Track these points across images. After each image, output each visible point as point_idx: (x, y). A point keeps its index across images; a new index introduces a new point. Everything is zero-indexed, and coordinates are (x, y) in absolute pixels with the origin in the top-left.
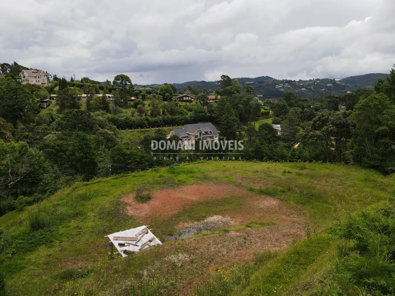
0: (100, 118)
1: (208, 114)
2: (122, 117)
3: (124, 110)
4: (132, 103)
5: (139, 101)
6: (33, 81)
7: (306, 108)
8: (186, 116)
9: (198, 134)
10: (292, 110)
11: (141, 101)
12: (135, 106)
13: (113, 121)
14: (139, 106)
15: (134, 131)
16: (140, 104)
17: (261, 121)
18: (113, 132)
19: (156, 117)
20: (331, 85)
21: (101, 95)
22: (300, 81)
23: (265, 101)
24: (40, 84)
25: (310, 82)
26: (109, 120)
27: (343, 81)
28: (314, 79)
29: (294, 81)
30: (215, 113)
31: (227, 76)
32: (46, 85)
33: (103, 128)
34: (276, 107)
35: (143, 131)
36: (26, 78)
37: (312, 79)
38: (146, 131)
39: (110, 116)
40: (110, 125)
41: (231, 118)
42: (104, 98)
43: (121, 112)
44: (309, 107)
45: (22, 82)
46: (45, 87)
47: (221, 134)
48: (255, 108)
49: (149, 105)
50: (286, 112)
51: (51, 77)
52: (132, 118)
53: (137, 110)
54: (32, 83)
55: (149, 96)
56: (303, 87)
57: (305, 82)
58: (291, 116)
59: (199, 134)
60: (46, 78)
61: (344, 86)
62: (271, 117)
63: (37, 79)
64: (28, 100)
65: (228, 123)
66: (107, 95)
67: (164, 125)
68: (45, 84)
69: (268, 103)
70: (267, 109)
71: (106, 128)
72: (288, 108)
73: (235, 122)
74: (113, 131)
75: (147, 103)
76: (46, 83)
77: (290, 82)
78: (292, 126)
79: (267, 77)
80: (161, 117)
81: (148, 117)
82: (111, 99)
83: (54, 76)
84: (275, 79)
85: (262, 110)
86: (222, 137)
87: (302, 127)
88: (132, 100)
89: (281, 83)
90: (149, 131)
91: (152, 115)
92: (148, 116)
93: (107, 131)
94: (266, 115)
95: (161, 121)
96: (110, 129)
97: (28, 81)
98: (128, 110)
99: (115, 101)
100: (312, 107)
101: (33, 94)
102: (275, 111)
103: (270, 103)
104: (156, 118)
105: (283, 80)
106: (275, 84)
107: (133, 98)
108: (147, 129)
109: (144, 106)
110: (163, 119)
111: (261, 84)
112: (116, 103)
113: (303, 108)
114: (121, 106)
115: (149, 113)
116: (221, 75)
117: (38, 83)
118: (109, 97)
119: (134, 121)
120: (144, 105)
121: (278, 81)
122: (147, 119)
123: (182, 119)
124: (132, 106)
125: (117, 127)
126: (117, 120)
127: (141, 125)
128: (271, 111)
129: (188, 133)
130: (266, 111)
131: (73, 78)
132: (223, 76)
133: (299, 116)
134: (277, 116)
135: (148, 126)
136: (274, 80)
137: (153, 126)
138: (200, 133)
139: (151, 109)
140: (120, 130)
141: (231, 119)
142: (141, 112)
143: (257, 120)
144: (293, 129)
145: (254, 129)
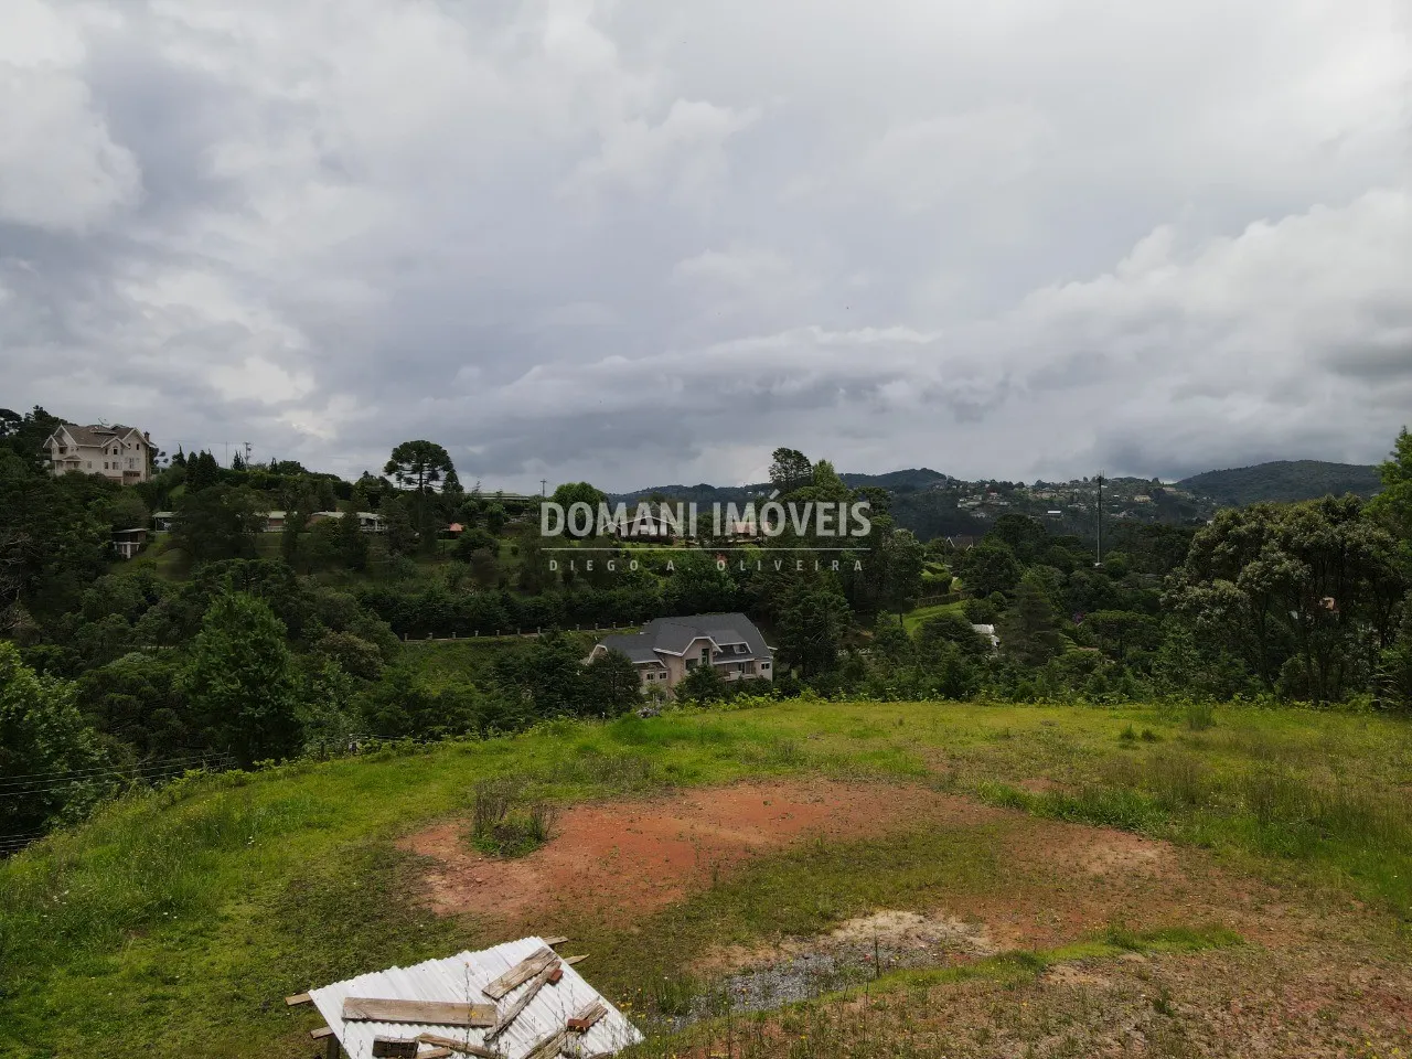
0: (332, 594)
1: (731, 585)
2: (414, 592)
3: (422, 569)
4: (453, 544)
5: (480, 535)
6: (93, 464)
7: (1079, 568)
8: (650, 591)
9: (698, 654)
10: (1028, 574)
11: (487, 534)
12: (463, 553)
13: (381, 606)
14: (476, 553)
15: (456, 645)
16: (480, 546)
17: (921, 611)
18: (375, 646)
19: (539, 593)
20: (1148, 498)
21: (339, 515)
22: (1040, 486)
23: (932, 543)
24: (118, 473)
25: (1077, 490)
26: (365, 603)
27: (1186, 484)
28: (1085, 479)
29: (1021, 485)
30: (758, 582)
31: (796, 452)
32: (142, 478)
33: (339, 629)
34: (973, 563)
35: (490, 644)
36: (69, 454)
37: (1082, 480)
38: (501, 644)
39: (368, 587)
40: (370, 618)
41: (818, 595)
42: (350, 523)
43: (412, 576)
44: (1088, 564)
45: (52, 467)
46: (136, 486)
47: (779, 658)
48: (901, 562)
49: (515, 552)
50: (1012, 580)
51: (166, 461)
52: (453, 598)
53: (468, 567)
54: (88, 472)
55: (514, 521)
56: (1051, 504)
57: (1056, 487)
58: (1034, 590)
59: (701, 653)
60: (142, 455)
61: (1193, 502)
62: (956, 599)
63: (110, 458)
64: (66, 527)
65: (808, 611)
66: (363, 515)
67: (568, 625)
68: (137, 474)
69: (942, 552)
70: (941, 571)
71: (350, 631)
72: (1017, 565)
73: (835, 608)
74: (376, 640)
75: (507, 544)
76: (143, 472)
77: (1005, 488)
78: (1039, 629)
79: (924, 470)
80: (557, 595)
81: (512, 595)
82: (377, 528)
83: (174, 457)
84: (952, 479)
85: (926, 574)
86: (785, 667)
87: (1073, 635)
88: (453, 535)
89: (974, 492)
90: (510, 644)
91: (524, 587)
92: (512, 589)
93: (356, 639)
94: (939, 590)
95: (557, 606)
96: (366, 633)
97: (76, 464)
98: (435, 568)
99: (390, 534)
100: (1097, 564)
101: (88, 508)
102: (971, 574)
103: (950, 551)
104: (541, 598)
105: (983, 483)
106: (956, 496)
107: (456, 527)
108: (505, 638)
109: (496, 556)
110: (565, 599)
111: (905, 495)
112: (394, 541)
113: (1068, 569)
114: (412, 553)
115: (515, 577)
116: (776, 450)
117: (110, 473)
118: (370, 522)
119: (456, 609)
120: (496, 550)
121: (966, 485)
122: (505, 601)
123: (636, 603)
124: (454, 555)
125: (394, 628)
126: (395, 601)
127: (481, 623)
128: (955, 579)
129: (659, 650)
130: (939, 577)
131: (243, 455)
132: (782, 451)
133: (1058, 594)
134: (980, 594)
135: (511, 627)
136: (951, 481)
137: (530, 629)
138: (705, 652)
139: (522, 565)
140: (402, 639)
141: (817, 600)
142: (484, 574)
143: (908, 608)
144: (1043, 638)
145: (901, 635)
